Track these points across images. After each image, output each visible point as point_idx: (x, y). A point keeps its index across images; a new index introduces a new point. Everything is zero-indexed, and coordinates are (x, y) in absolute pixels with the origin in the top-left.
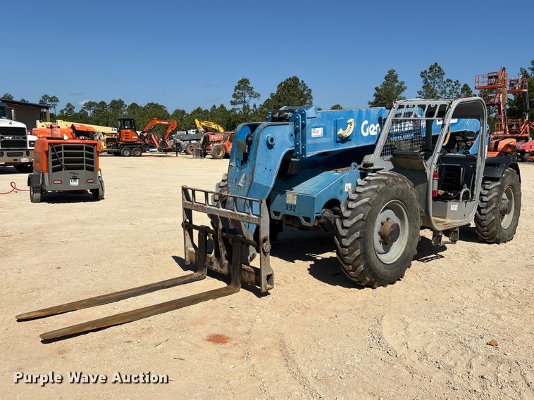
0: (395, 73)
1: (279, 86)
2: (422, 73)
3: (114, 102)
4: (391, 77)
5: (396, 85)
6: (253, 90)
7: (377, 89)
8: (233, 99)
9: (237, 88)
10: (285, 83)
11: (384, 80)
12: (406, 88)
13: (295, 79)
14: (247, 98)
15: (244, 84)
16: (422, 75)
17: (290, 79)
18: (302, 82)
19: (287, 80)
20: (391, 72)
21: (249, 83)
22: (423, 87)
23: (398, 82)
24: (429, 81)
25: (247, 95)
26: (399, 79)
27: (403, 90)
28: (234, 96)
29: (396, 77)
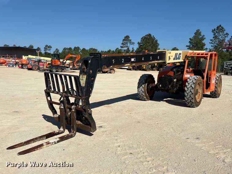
0: (200, 31)
1: (142, 38)
2: (213, 30)
3: (75, 48)
4: (198, 33)
5: (200, 37)
6: (131, 41)
7: (190, 39)
8: (122, 45)
9: (124, 40)
10: (145, 37)
11: (194, 35)
12: (205, 38)
13: (150, 35)
14: (129, 45)
15: (127, 38)
16: (213, 31)
17: (147, 35)
18: (153, 36)
19: (146, 35)
20: (198, 31)
21: (129, 38)
22: (213, 37)
23: (201, 35)
24: (216, 34)
25: (129, 43)
26: (202, 34)
27: (203, 40)
28: (122, 44)
29: (200, 33)
